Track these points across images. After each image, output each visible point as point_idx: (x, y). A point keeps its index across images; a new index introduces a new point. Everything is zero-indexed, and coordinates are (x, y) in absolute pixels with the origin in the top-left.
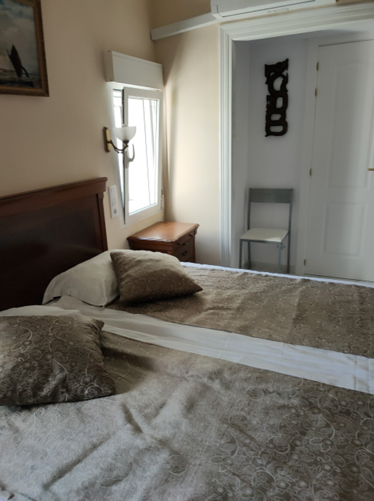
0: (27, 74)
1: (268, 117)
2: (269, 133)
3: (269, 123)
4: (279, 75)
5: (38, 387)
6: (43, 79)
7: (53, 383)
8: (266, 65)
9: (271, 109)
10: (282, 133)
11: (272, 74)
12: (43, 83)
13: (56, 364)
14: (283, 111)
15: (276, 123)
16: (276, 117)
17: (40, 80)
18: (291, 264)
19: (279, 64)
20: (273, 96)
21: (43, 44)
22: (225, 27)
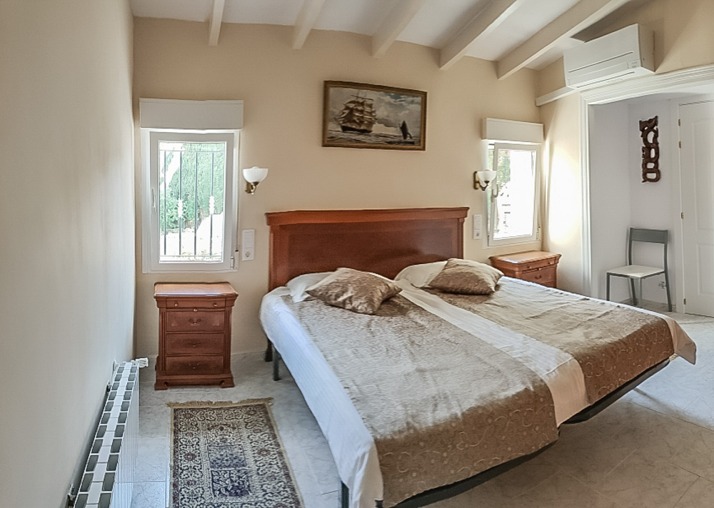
0: (411, 137)
1: (645, 165)
2: (646, 179)
3: (646, 171)
4: (651, 129)
5: (337, 296)
6: (422, 139)
7: (345, 296)
8: (640, 122)
9: (647, 158)
10: (657, 179)
11: (646, 128)
12: (422, 143)
13: (351, 289)
14: (656, 161)
15: (651, 171)
16: (651, 166)
17: (420, 141)
18: (673, 303)
19: (651, 120)
20: (647, 148)
21: (425, 118)
22: (583, 95)
